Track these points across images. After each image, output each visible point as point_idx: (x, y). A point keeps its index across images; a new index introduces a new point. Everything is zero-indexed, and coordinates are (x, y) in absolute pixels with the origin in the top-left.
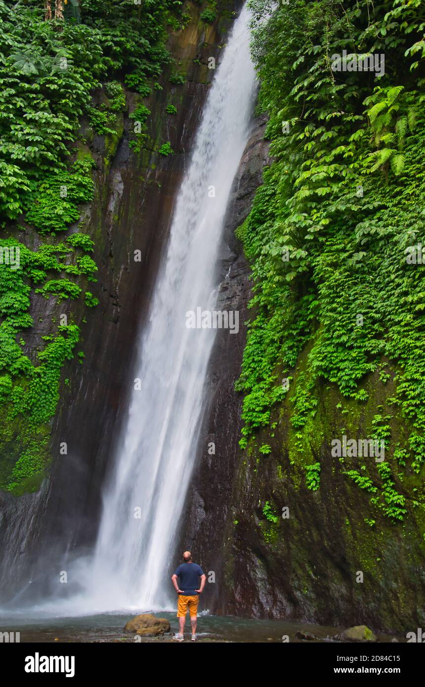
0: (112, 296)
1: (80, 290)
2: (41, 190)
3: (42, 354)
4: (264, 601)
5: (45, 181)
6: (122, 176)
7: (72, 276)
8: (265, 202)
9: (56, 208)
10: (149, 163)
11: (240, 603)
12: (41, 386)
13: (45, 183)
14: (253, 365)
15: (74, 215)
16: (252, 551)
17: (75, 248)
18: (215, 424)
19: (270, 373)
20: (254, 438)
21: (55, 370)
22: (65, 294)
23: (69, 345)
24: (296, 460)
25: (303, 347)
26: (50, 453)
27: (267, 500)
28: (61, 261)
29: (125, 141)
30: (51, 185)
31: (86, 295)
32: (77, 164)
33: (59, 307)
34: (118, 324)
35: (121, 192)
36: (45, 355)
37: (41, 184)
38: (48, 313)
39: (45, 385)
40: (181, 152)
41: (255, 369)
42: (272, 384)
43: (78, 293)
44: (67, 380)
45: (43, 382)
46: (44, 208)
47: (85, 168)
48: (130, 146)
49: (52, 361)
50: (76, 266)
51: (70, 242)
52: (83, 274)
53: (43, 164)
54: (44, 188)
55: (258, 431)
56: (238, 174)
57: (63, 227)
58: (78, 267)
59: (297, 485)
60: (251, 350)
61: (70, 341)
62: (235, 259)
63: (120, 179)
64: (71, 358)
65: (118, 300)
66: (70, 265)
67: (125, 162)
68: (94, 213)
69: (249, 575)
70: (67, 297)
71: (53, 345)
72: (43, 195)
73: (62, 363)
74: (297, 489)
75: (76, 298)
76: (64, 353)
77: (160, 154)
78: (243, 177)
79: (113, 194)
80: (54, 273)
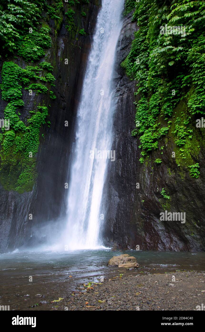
0: (61, 97)
1: (48, 89)
2: (25, 39)
3: (30, 120)
4: (165, 241)
5: (26, 36)
6: (63, 40)
7: (43, 82)
8: (138, 45)
9: (33, 48)
10: (75, 37)
11: (149, 243)
12: (30, 137)
13: (27, 36)
14: (143, 121)
15: (42, 53)
16: (154, 216)
17: (44, 69)
18: (121, 154)
19: (154, 123)
20: (148, 157)
21: (37, 129)
22: (40, 91)
23: (43, 116)
24: (181, 164)
25: (176, 106)
26: (36, 171)
27: (163, 187)
28: (37, 75)
29: (63, 25)
30: (30, 38)
31: (50, 92)
32: (42, 29)
33: (37, 97)
34: (65, 110)
35: (63, 48)
36: (31, 120)
37: (25, 37)
38: (31, 100)
39: (32, 136)
40: (89, 34)
41: (144, 122)
42: (157, 128)
43: (46, 90)
44: (43, 135)
45: (31, 134)
46: (27, 48)
47: (46, 31)
48: (66, 28)
49: (35, 124)
50: (44, 78)
51: (41, 66)
52: (48, 82)
53: (25, 27)
54: (26, 39)
55: (150, 153)
56: (119, 39)
57: (37, 58)
58: (46, 78)
59: (183, 177)
60: (140, 114)
61: (44, 114)
62: (121, 78)
63: (62, 42)
64: (45, 123)
65: (64, 99)
66: (41, 77)
67: (64, 35)
68: (52, 53)
69: (154, 228)
70: (41, 92)
71: (35, 115)
72: (26, 42)
73: (40, 125)
74: (183, 179)
75: (45, 93)
76: (41, 120)
77: (80, 34)
78: (122, 40)
79: (59, 48)
80: (34, 80)
